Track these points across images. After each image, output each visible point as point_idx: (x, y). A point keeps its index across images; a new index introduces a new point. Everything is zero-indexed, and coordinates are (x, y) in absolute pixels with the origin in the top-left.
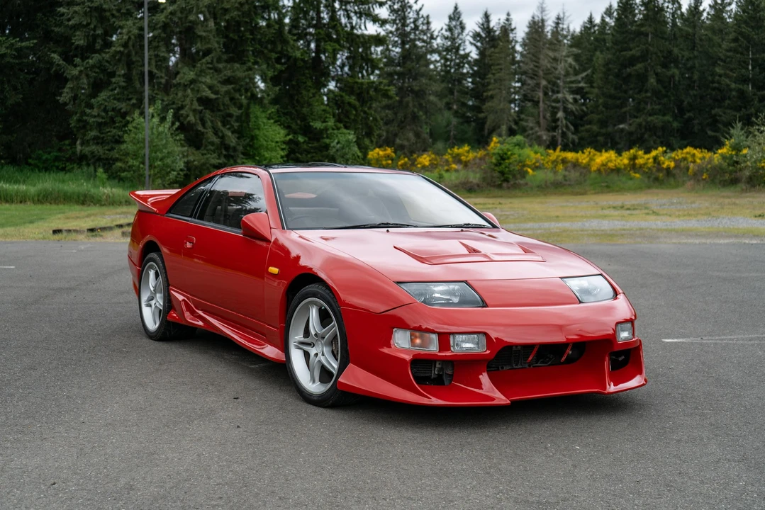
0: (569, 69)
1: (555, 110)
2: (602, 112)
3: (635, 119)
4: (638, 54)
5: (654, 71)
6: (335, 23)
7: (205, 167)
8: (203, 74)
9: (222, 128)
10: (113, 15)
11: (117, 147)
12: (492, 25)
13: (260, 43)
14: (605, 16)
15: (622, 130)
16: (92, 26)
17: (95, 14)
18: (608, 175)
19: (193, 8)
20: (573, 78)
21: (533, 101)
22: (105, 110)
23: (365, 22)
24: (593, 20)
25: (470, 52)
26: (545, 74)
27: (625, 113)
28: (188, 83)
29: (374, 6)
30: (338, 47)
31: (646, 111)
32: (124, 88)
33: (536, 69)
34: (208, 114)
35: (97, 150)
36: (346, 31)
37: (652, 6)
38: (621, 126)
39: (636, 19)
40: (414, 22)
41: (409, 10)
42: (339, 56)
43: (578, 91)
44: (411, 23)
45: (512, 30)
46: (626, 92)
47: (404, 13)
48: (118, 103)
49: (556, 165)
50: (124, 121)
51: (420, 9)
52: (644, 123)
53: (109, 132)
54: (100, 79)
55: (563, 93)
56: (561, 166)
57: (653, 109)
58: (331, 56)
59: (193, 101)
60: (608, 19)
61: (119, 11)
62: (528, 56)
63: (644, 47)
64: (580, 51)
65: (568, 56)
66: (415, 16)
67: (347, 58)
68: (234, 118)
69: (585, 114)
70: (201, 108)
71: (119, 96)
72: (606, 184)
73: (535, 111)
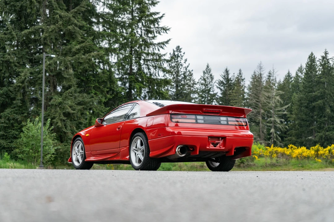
0: (277, 103)
1: (269, 128)
2: (298, 129)
3: (318, 134)
4: (319, 94)
5: (329, 105)
6: (141, 72)
7: (66, 153)
8: (67, 99)
9: (76, 130)
10: (15, 66)
11: (15, 141)
12: (230, 76)
13: (98, 82)
14: (298, 72)
15: (311, 140)
16: (3, 71)
17: (5, 65)
18: (303, 160)
19: (62, 61)
20: (280, 109)
21: (255, 122)
22: (9, 120)
23: (158, 72)
24: (290, 75)
25: (217, 93)
26: (263, 106)
27: (312, 130)
28: (58, 104)
29: (164, 63)
30: (142, 85)
31: (324, 129)
32: (20, 107)
33: (257, 103)
34: (68, 123)
35: (3, 142)
36: (147, 77)
37: (326, 67)
38: (310, 138)
39: (317, 74)
40: (184, 74)
41: (181, 67)
42: (143, 91)
43: (284, 116)
44: (182, 74)
45: (243, 80)
46: (312, 117)
47: (178, 69)
48: (17, 116)
49: (272, 154)
50: (19, 126)
51: (188, 67)
52: (324, 136)
53: (10, 132)
54: (6, 101)
55: (274, 117)
56: (275, 155)
57: (329, 128)
58: (138, 91)
59: (60, 114)
60: (300, 74)
61: (18, 63)
62: (252, 95)
63: (322, 90)
64: (283, 93)
65: (277, 96)
66: (185, 70)
67: (148, 92)
68: (83, 125)
69: (288, 131)
70: (65, 118)
71: (17, 112)
72: (301, 165)
73: (257, 128)
